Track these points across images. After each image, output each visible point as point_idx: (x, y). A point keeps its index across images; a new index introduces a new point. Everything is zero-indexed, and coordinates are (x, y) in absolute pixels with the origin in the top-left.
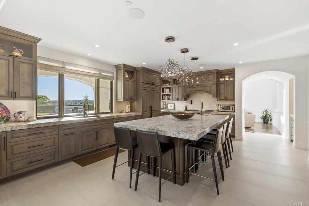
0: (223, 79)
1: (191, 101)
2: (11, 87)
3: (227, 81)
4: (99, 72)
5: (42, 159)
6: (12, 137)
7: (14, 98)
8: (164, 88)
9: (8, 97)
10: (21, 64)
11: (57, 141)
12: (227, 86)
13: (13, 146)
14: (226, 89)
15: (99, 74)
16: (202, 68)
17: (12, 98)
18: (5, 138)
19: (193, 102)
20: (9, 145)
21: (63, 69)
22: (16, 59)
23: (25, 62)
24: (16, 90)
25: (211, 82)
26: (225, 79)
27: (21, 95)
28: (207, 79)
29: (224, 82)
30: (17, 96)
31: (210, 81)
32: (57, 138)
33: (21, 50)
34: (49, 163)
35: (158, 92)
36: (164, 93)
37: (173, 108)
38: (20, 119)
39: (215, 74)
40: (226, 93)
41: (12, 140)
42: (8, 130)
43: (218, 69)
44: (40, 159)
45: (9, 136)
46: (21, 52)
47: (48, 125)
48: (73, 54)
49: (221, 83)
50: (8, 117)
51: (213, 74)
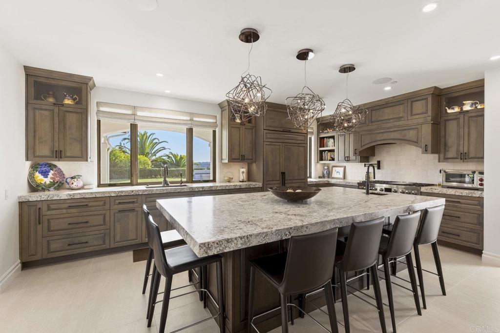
0: (457, 109)
1: (379, 162)
2: (56, 145)
3: (467, 111)
4: (190, 116)
5: (87, 242)
6: (49, 209)
7: (60, 159)
8: (324, 138)
9: (53, 157)
10: (67, 114)
11: (107, 219)
12: (466, 125)
13: (50, 220)
14: (462, 134)
15: (190, 120)
16: (388, 88)
17: (57, 159)
18: (40, 209)
19: (384, 164)
20: (45, 219)
21: (133, 117)
22: (61, 108)
23: (72, 111)
24: (62, 149)
25: (419, 119)
26: (462, 109)
27: (68, 154)
28: (409, 112)
29: (458, 116)
30: (63, 155)
31: (417, 117)
32: (108, 215)
33: (75, 96)
34: (97, 248)
35: (300, 145)
36: (324, 147)
37: (341, 176)
38: (72, 186)
39: (430, 99)
40: (462, 142)
41: (49, 213)
42: (43, 199)
43: (436, 85)
44: (84, 241)
45: (45, 208)
46: (74, 100)
47: (94, 196)
48: (152, 95)
49: (450, 118)
50: (61, 182)
51: (423, 99)
